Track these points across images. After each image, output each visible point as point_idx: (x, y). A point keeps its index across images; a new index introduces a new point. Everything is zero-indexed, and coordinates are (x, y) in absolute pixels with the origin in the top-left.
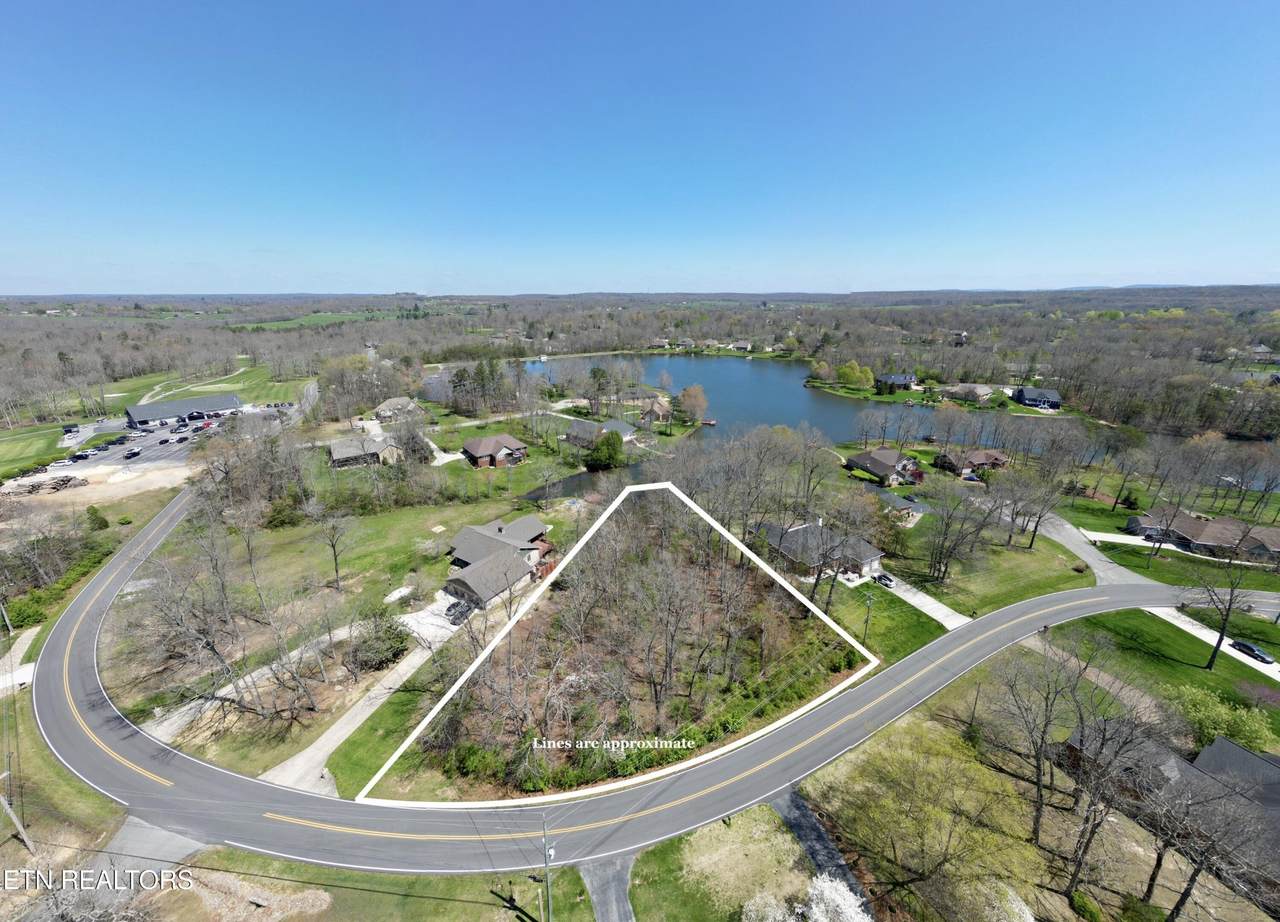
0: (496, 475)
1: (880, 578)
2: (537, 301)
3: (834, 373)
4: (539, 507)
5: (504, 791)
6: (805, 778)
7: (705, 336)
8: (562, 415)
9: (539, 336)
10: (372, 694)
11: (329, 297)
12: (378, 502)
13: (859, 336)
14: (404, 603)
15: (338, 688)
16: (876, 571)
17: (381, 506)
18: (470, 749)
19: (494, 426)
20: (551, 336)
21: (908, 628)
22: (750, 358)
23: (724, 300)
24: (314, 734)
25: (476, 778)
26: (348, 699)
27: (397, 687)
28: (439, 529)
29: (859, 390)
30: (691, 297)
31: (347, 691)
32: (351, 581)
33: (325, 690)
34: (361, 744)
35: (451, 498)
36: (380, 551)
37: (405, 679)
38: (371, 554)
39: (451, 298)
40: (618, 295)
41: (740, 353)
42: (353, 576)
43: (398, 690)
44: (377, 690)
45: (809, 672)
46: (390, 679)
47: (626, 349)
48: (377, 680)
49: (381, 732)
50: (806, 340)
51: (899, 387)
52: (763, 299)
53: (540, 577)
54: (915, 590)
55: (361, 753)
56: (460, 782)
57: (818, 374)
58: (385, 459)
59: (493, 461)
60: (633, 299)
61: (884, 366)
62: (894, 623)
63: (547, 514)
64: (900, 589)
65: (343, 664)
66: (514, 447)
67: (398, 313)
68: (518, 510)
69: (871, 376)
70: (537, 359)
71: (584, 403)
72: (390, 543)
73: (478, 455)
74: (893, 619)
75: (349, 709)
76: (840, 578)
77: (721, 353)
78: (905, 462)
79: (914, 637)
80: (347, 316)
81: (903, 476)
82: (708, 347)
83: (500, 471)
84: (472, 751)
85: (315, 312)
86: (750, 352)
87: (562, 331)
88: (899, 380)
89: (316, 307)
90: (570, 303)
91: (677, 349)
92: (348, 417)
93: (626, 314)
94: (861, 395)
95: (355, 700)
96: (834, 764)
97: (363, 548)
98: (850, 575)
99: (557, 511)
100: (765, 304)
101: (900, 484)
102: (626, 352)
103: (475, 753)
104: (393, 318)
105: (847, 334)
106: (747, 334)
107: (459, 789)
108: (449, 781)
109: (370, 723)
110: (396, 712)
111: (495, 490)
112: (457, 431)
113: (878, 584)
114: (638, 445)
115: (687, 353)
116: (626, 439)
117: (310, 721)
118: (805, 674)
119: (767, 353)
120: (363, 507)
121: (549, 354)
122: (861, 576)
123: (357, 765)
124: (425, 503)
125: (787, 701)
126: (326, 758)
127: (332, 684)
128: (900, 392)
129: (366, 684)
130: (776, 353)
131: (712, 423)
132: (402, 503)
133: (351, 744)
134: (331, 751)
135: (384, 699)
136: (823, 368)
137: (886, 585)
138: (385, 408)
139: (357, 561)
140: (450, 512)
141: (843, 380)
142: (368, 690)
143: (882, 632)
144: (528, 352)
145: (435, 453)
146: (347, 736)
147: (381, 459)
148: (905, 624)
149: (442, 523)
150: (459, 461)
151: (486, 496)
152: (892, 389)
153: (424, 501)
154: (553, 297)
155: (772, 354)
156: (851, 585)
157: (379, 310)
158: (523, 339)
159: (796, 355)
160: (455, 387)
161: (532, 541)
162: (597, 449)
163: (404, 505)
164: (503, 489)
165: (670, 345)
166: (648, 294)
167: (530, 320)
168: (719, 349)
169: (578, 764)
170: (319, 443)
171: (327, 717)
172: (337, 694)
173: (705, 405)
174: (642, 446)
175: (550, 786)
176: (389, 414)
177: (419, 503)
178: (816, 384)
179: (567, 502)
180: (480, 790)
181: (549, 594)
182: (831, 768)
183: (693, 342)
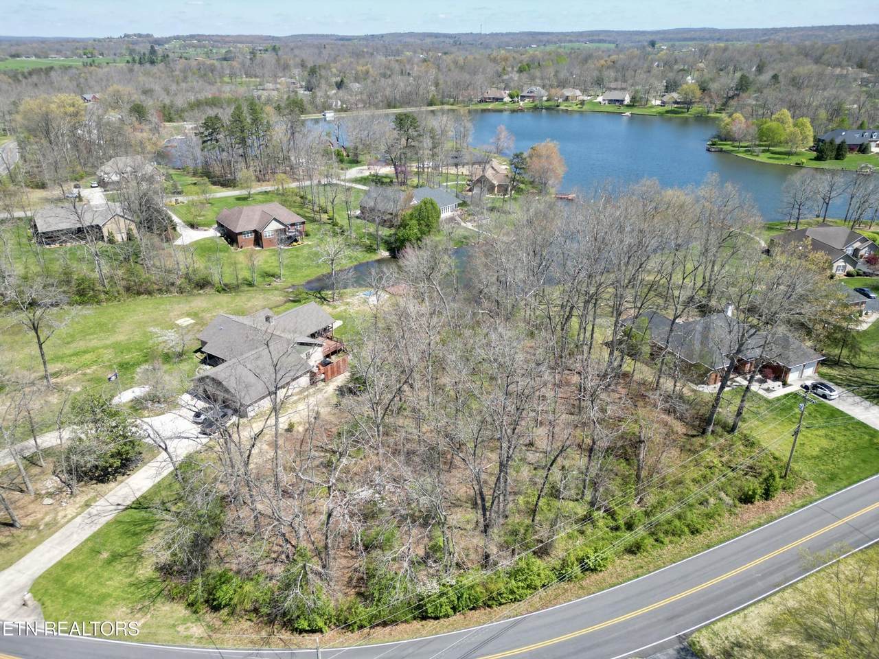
0: (264, 258)
1: (815, 387)
2: (320, 43)
3: (753, 130)
4: (323, 299)
5: (269, 629)
6: (699, 630)
7: (563, 84)
8: (354, 185)
9: (324, 86)
10: (93, 510)
11: (32, 40)
12: (101, 288)
13: (794, 79)
14: (138, 406)
15: (48, 501)
16: (809, 378)
17: (106, 293)
18: (221, 576)
19: (260, 198)
20: (340, 85)
21: (854, 450)
22: (628, 114)
23: (591, 41)
24: (15, 553)
25: (232, 613)
26: (61, 514)
27: (128, 503)
28: (186, 321)
29: (789, 154)
30: (545, 38)
31: (61, 506)
32: (65, 379)
33: (30, 503)
34: (78, 568)
35: (203, 284)
36: (106, 347)
37: (138, 494)
38: (93, 350)
39: (200, 38)
40: (437, 36)
41: (612, 108)
42: (68, 372)
43: (129, 508)
44: (99, 505)
45: (707, 501)
46: (120, 493)
47: (448, 103)
48: (100, 495)
49: (105, 555)
50: (714, 86)
51: (852, 148)
52: (652, 38)
53: (323, 380)
54: (867, 403)
55: (78, 578)
56: (210, 617)
57: (728, 133)
58: (110, 234)
59: (258, 239)
60: (457, 41)
61: (830, 120)
62: (834, 444)
63: (335, 308)
64: (845, 402)
65: (54, 473)
66: (287, 222)
67: (128, 58)
68: (294, 301)
69: (810, 132)
70: (320, 116)
71: (387, 170)
72: (121, 337)
73: (237, 231)
74: (833, 439)
75: (62, 526)
76: (755, 387)
77: (585, 108)
78: (857, 245)
79: (864, 461)
80: (57, 60)
81: (854, 264)
82: (567, 99)
83: (268, 253)
84: (224, 579)
85: (13, 56)
86: (628, 106)
87: (357, 79)
88: (855, 138)
89: (13, 50)
90: (367, 46)
91: (521, 103)
92: (60, 182)
93: (448, 59)
94: (793, 161)
95: (70, 516)
96: (742, 614)
97: (82, 343)
98: (770, 384)
99: (348, 304)
100: (653, 44)
101: (849, 275)
102: (446, 107)
103: (227, 581)
104: (122, 65)
105: (775, 77)
106: (625, 81)
107: (209, 626)
108: (195, 616)
109: (90, 544)
110: (127, 532)
111: (263, 276)
112: (209, 202)
113: (810, 396)
114: (463, 224)
115: (536, 108)
116: (445, 215)
117: (9, 539)
118: (701, 504)
119: (652, 107)
120: (81, 293)
121: (337, 111)
122: (785, 384)
123: (73, 591)
124: (168, 291)
125: (674, 535)
126: (30, 583)
127: (39, 496)
128: (852, 158)
129: (87, 498)
130: (668, 108)
131: (570, 197)
132: (136, 290)
133: (65, 567)
134: (37, 575)
135: (110, 517)
136: (738, 122)
137: (824, 396)
138: (110, 171)
139: (75, 358)
140: (201, 302)
141: (766, 139)
142: (87, 505)
143: (814, 453)
144: (309, 107)
145: (178, 228)
146: (59, 558)
147: (106, 234)
148: (851, 446)
149: (188, 315)
150: (211, 239)
151: (251, 284)
152: (839, 153)
153: (166, 288)
154: (343, 39)
155: (661, 109)
156: (771, 396)
157: (102, 54)
158: (301, 91)
159: (696, 109)
160: (204, 142)
161: (313, 336)
162: (404, 225)
163: (139, 293)
164: (273, 276)
165: (511, 96)
166: (480, 35)
167: (310, 64)
168: (583, 103)
169: (372, 600)
170: (18, 214)
171: (33, 535)
172: (47, 509)
173: (561, 170)
174: (469, 225)
175: (333, 627)
176: (115, 178)
177: (160, 291)
178: (725, 148)
179: (361, 294)
180: (237, 628)
181: (335, 401)
182: (736, 620)
183: (543, 92)
